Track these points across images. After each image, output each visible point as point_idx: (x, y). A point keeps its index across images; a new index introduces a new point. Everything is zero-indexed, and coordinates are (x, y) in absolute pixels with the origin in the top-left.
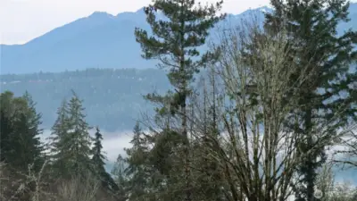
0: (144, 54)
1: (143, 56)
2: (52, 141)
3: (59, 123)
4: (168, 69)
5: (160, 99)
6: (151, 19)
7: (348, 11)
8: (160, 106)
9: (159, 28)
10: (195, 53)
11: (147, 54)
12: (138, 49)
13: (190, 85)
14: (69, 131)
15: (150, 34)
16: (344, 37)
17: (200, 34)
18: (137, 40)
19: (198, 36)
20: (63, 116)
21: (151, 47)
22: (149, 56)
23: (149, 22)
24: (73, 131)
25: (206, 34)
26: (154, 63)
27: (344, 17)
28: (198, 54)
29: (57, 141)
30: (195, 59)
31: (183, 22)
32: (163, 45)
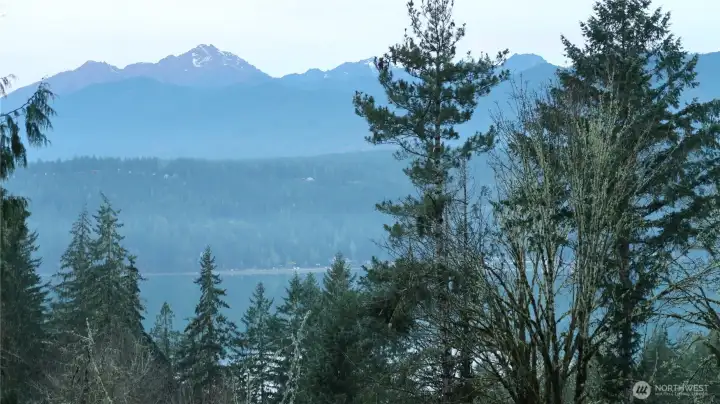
0: (372, 134)
1: (369, 139)
2: (62, 280)
3: (74, 249)
4: (408, 162)
5: (394, 210)
6: (385, 77)
7: (695, 70)
8: (392, 220)
9: (399, 92)
10: (452, 134)
11: (376, 134)
12: (363, 125)
13: (450, 188)
14: (96, 263)
15: (382, 100)
16: (684, 112)
17: (462, 103)
18: (357, 112)
19: (459, 107)
20: (81, 236)
21: (382, 124)
22: (377, 139)
23: (382, 82)
24: (102, 262)
25: (474, 104)
26: (390, 146)
27: (688, 79)
28: (457, 137)
29: (72, 279)
30: (453, 145)
31: (439, 84)
32: (404, 121)
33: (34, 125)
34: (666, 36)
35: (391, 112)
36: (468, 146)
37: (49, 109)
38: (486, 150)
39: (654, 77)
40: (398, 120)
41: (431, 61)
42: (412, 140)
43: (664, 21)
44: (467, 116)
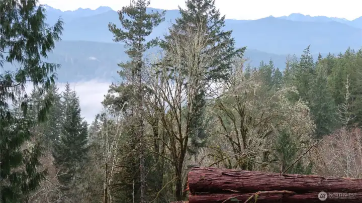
0: (115, 38)
1: (114, 40)
6: (121, 18)
8: (120, 69)
9: (126, 23)
10: (144, 39)
11: (117, 38)
15: (119, 26)
16: (219, 35)
18: (109, 30)
22: (117, 40)
25: (152, 29)
26: (122, 43)
30: (144, 43)
32: (126, 34)
33: (56, 33)
34: (213, 8)
35: (122, 30)
36: (149, 44)
37: (62, 28)
38: (155, 46)
39: (210, 22)
40: (125, 34)
41: (138, 13)
42: (129, 41)
43: (213, 3)
44: (149, 33)
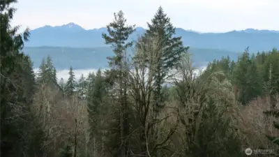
1: (105, 43)
2: (39, 72)
3: (42, 66)
4: (114, 48)
5: (110, 59)
6: (109, 30)
7: (175, 31)
8: (110, 61)
9: (112, 33)
10: (123, 43)
12: (104, 40)
13: (122, 54)
14: (46, 69)
15: (108, 35)
16: (172, 39)
17: (125, 36)
18: (103, 37)
20: (43, 63)
21: (108, 40)
22: (107, 43)
24: (48, 69)
25: (128, 36)
26: (110, 45)
27: (173, 32)
29: (41, 72)
30: (123, 45)
31: (121, 32)
33: (26, 37)
34: (169, 23)
36: (127, 45)
38: (130, 46)
39: (166, 32)
40: (111, 39)
41: (119, 26)
43: (169, 20)
44: (127, 39)
